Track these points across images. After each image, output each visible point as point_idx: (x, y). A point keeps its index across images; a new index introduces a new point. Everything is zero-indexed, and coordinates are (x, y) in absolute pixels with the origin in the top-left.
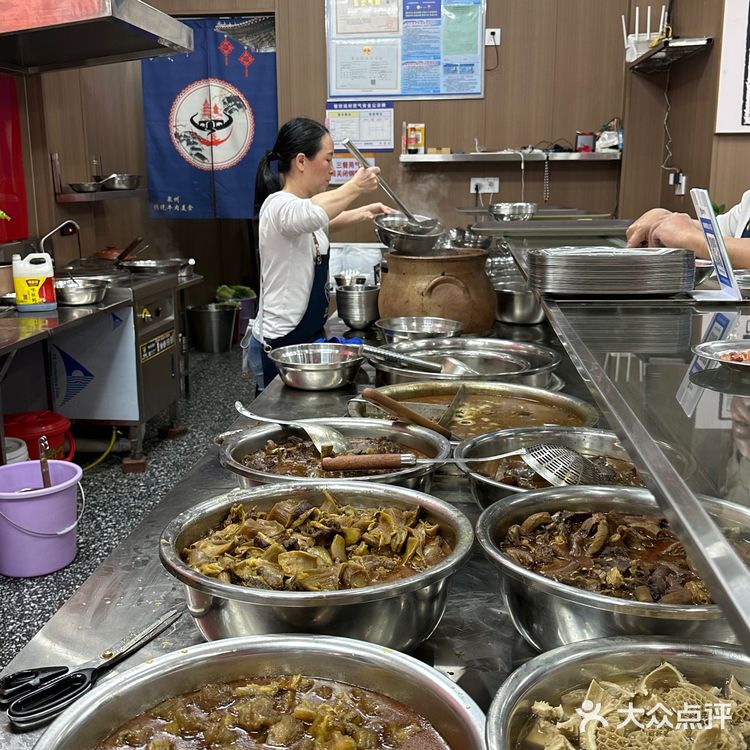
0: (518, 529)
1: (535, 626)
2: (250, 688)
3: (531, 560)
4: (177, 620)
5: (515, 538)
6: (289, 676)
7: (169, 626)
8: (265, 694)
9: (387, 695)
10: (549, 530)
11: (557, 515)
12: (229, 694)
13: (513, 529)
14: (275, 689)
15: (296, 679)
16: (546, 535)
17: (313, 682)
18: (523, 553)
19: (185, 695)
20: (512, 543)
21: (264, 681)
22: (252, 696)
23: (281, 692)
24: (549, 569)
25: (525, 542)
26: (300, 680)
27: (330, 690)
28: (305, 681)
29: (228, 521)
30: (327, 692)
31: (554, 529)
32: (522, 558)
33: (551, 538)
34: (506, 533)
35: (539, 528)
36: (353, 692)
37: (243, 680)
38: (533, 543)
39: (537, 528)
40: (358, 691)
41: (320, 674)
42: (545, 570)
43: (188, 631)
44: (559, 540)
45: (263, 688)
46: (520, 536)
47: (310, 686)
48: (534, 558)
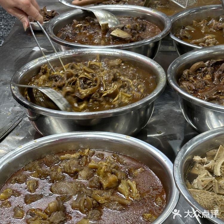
0: (188, 71)
1: (195, 118)
2: (67, 156)
3: (194, 88)
4: (20, 122)
5: (186, 76)
6: (83, 149)
7: (17, 125)
8: (74, 158)
9: (128, 155)
10: (203, 72)
11: (207, 62)
12: (57, 159)
13: (186, 72)
14: (78, 156)
15: (87, 151)
16: (202, 74)
17: (95, 152)
18: (190, 84)
19: (38, 160)
20: (185, 79)
21: (72, 152)
22: (69, 159)
23: (81, 157)
24: (203, 92)
25: (191, 78)
26: (89, 151)
27: (103, 155)
28: (91, 151)
29: (41, 73)
30: (102, 156)
31: (206, 70)
32: (190, 87)
33: (205, 75)
34: (182, 74)
35: (199, 70)
36: (113, 155)
37: (63, 152)
38: (195, 78)
39: (198, 70)
40: (115, 155)
41: (97, 148)
42: (200, 92)
43: (27, 127)
44: (208, 76)
45: (73, 156)
46: (189, 74)
47: (93, 153)
48: (195, 87)
